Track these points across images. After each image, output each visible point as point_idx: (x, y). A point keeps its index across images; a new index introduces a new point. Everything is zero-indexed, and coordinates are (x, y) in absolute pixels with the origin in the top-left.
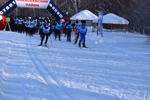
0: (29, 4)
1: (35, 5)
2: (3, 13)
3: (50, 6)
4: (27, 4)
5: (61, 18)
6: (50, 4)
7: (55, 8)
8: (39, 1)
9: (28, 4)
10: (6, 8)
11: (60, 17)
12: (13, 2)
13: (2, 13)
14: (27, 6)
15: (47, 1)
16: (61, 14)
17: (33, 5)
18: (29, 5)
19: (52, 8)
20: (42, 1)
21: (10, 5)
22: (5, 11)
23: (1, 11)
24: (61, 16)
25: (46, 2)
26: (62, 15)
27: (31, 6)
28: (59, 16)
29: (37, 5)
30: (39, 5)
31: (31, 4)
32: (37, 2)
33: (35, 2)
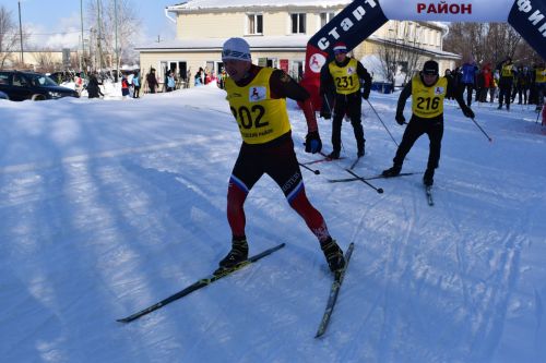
0: (432, 6)
1: (454, 9)
2: (328, 44)
3: (521, 8)
4: (421, 7)
6: (521, 1)
7: (542, 17)
9: (424, 6)
10: (342, 24)
12: (370, 1)
13: (324, 43)
14: (424, 12)
17: (446, 6)
18: (432, 8)
19: (530, 19)
21: (355, 13)
22: (336, 36)
23: (324, 39)
27: (440, 11)
29: (463, 6)
30: (470, 6)
31: (439, 6)
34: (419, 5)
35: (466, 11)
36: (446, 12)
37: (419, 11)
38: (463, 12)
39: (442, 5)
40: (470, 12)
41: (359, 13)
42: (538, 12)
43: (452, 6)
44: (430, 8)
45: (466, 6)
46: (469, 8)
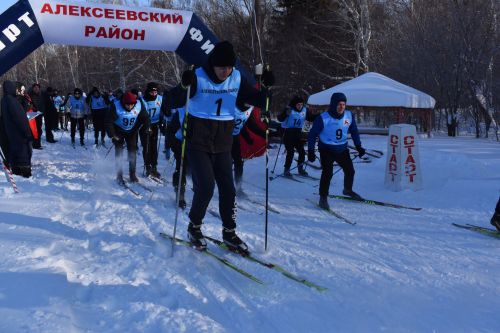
1: (127, 34)
3: (194, 37)
4: (89, 30)
6: (193, 30)
8: (144, 16)
9: (94, 30)
12: (25, 18)
14: (92, 36)
15: (181, 18)
17: (118, 31)
18: (102, 32)
19: (203, 47)
20: (159, 17)
21: (6, 32)
25: (175, 22)
27: (111, 36)
29: (136, 31)
30: (143, 32)
31: (111, 29)
32: (135, 19)
33: (129, 18)
34: (87, 28)
35: (139, 38)
36: (118, 37)
37: (87, 35)
38: (136, 38)
39: (114, 29)
40: (143, 39)
41: (12, 32)
42: (208, 42)
43: (125, 30)
44: (100, 32)
45: (140, 32)
46: (143, 35)
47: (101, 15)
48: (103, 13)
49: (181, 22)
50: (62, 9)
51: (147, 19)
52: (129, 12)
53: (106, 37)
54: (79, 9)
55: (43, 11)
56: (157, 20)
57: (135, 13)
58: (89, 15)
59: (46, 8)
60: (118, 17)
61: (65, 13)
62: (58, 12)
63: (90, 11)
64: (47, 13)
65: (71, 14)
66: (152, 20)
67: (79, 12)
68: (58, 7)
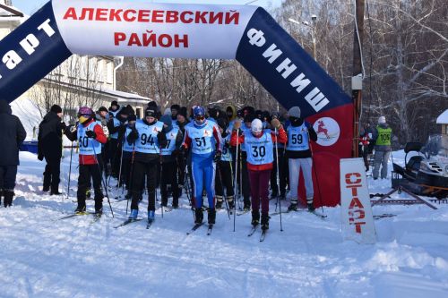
0: (134, 35)
1: (165, 41)
3: (253, 41)
4: (118, 38)
5: (317, 109)
6: (253, 31)
7: (279, 52)
8: (187, 17)
9: (124, 37)
10: (5, 59)
11: (312, 103)
12: (45, 26)
14: (124, 44)
15: (236, 16)
16: (316, 90)
17: (153, 37)
18: (134, 39)
19: (265, 55)
20: (207, 17)
21: (23, 43)
24: (318, 100)
25: (228, 21)
26: (321, 95)
27: (146, 43)
28: (308, 98)
29: (176, 36)
30: (186, 37)
31: (145, 35)
32: (176, 20)
33: (168, 20)
34: (116, 35)
35: (181, 44)
36: (154, 45)
37: (117, 43)
38: (177, 45)
39: (149, 36)
40: (186, 45)
41: (30, 44)
42: (274, 46)
43: (162, 36)
44: (131, 39)
45: (181, 38)
46: (185, 41)
47: (133, 19)
48: (136, 15)
49: (236, 22)
50: (88, 13)
51: (191, 20)
52: (169, 13)
53: (139, 45)
54: (109, 13)
55: (66, 17)
56: (204, 21)
57: (176, 13)
58: (119, 19)
59: (71, 13)
60: (154, 20)
61: (91, 18)
62: (83, 17)
63: (121, 15)
64: (70, 19)
65: (98, 18)
66: (197, 21)
67: (108, 17)
68: (84, 10)
